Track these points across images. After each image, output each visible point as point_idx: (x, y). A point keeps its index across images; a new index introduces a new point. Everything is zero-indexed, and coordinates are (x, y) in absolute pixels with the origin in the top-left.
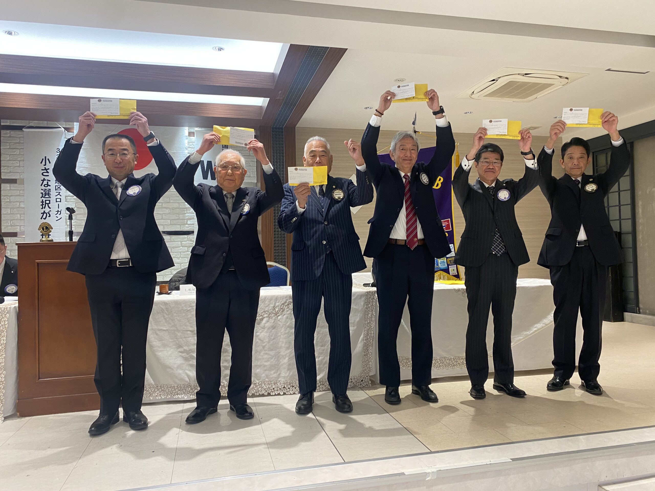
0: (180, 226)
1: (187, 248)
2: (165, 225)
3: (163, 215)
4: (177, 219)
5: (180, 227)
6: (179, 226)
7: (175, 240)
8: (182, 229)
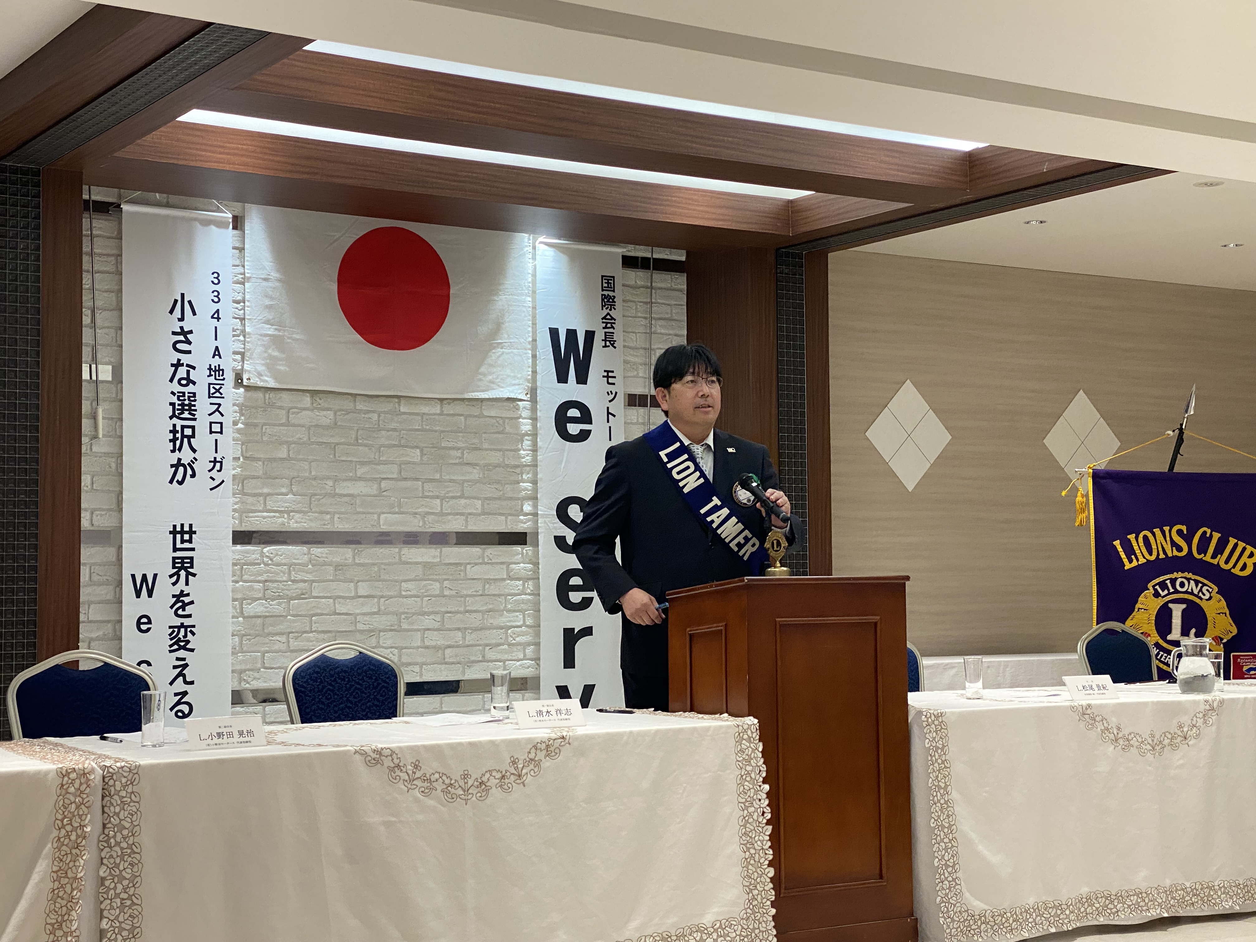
0: (506, 518)
1: (521, 582)
2: (470, 514)
3: (465, 485)
4: (499, 499)
5: (506, 521)
6: (503, 518)
7: (493, 561)
8: (509, 527)
